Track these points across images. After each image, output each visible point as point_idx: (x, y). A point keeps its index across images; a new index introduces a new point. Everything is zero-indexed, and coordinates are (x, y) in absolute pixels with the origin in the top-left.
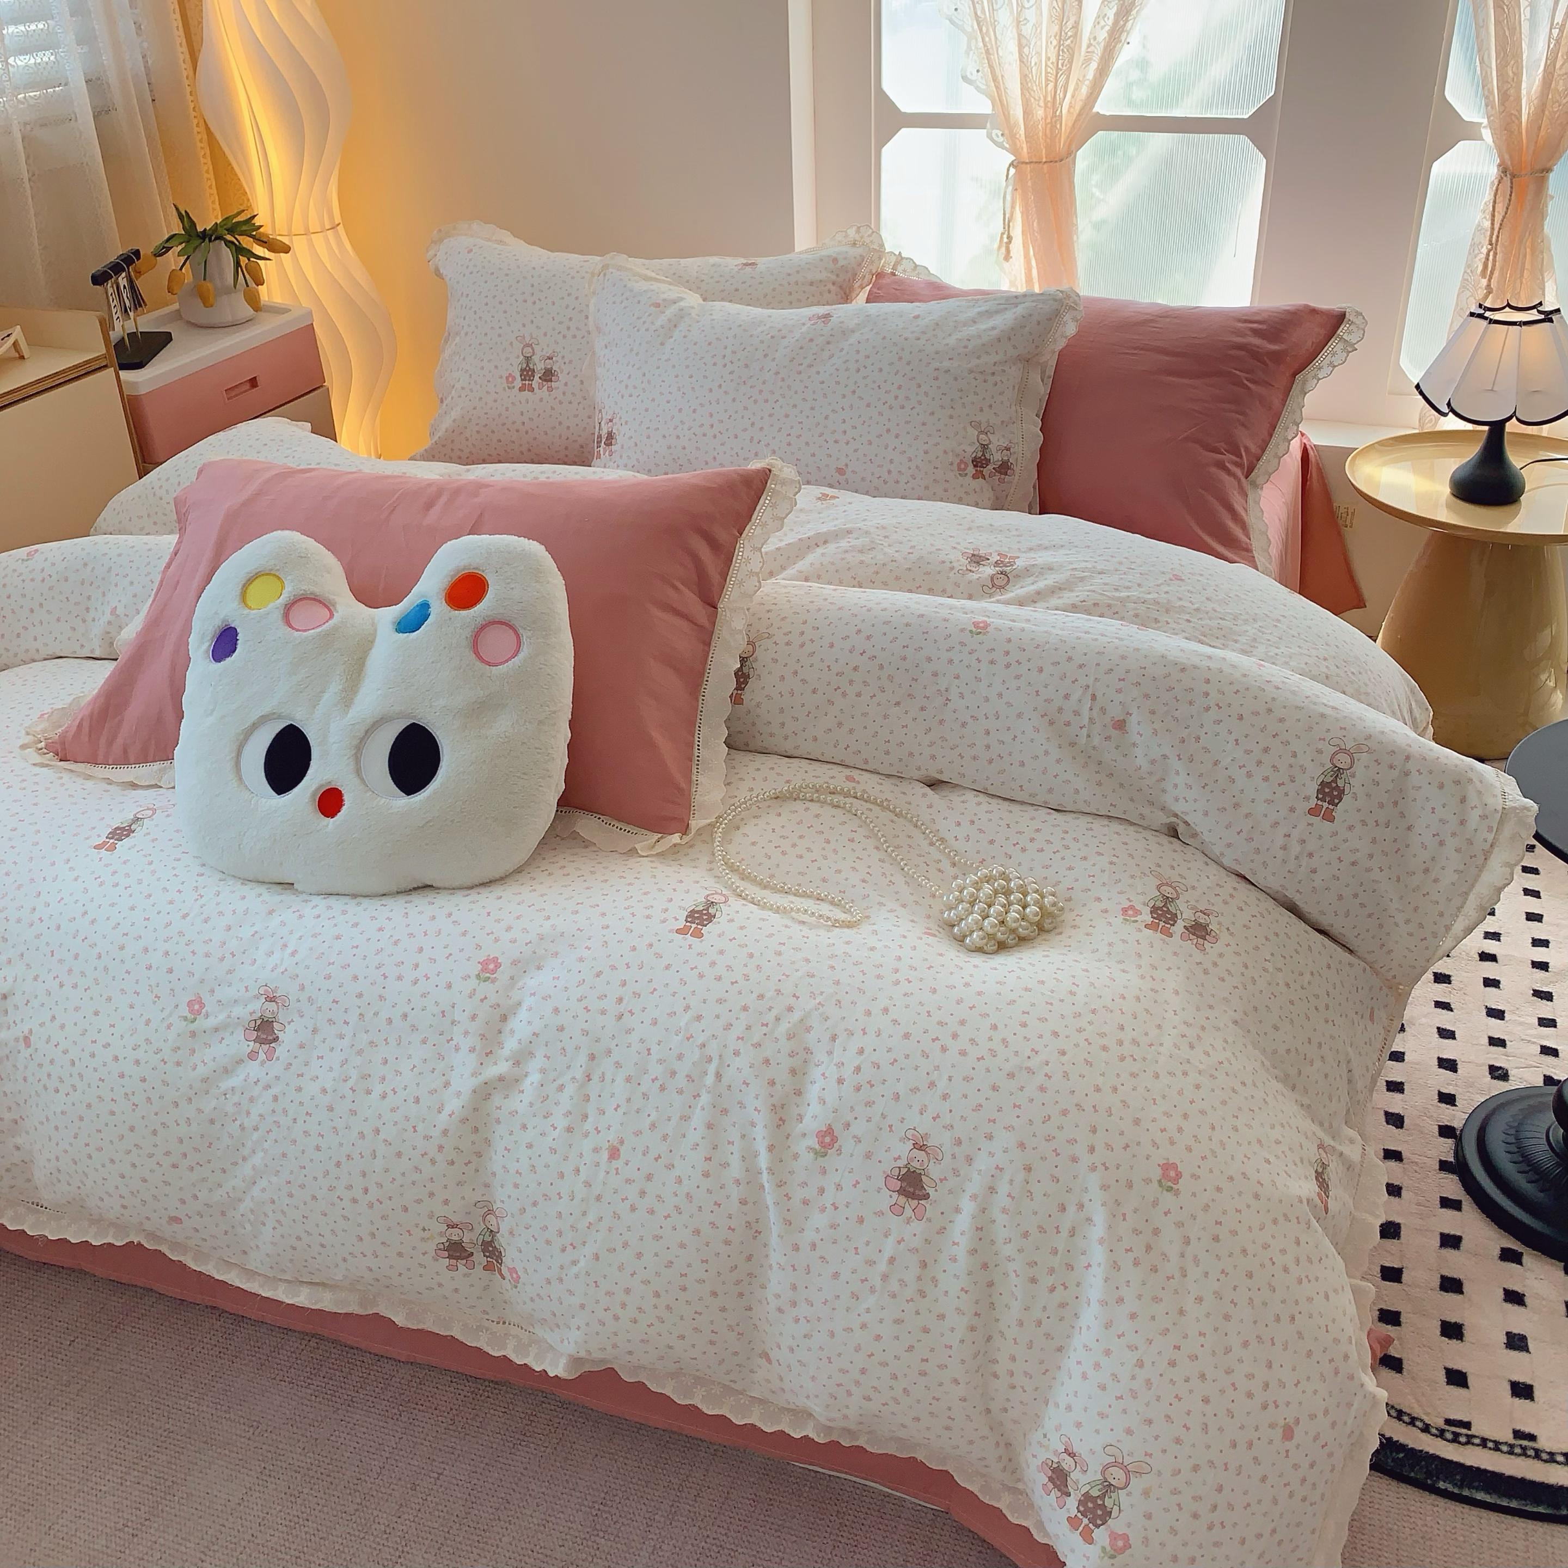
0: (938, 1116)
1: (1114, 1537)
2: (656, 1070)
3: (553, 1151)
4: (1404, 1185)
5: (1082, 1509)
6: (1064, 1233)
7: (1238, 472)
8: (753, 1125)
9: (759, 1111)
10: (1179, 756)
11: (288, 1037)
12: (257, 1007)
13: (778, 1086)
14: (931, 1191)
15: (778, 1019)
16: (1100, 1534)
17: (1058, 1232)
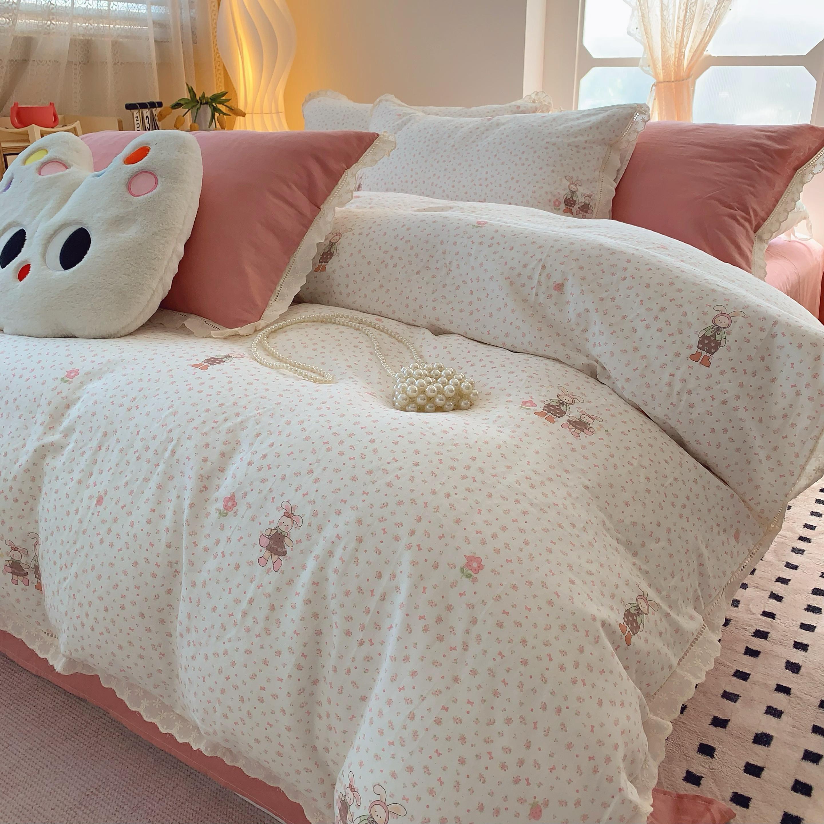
0: (307, 494)
2: (138, 445)
3: (68, 496)
4: (786, 711)
6: (377, 597)
7: (747, 225)
8: (185, 488)
9: (191, 479)
10: (597, 309)
13: (209, 463)
14: (288, 549)
15: (226, 420)
17: (372, 595)
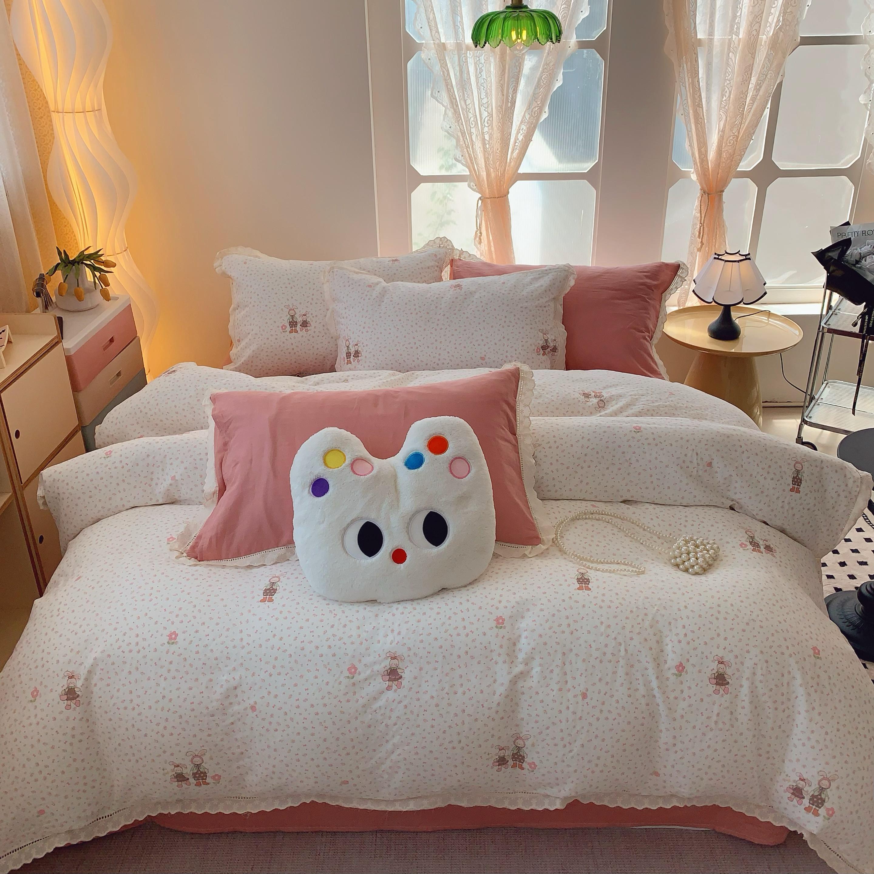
0: (725, 648)
1: (828, 810)
2: (596, 654)
3: (555, 701)
5: (811, 802)
6: (785, 686)
8: (646, 669)
9: (649, 663)
10: (736, 474)
11: (407, 675)
12: (387, 663)
13: (653, 650)
14: (729, 680)
15: (643, 620)
16: (822, 811)
17: (783, 686)
